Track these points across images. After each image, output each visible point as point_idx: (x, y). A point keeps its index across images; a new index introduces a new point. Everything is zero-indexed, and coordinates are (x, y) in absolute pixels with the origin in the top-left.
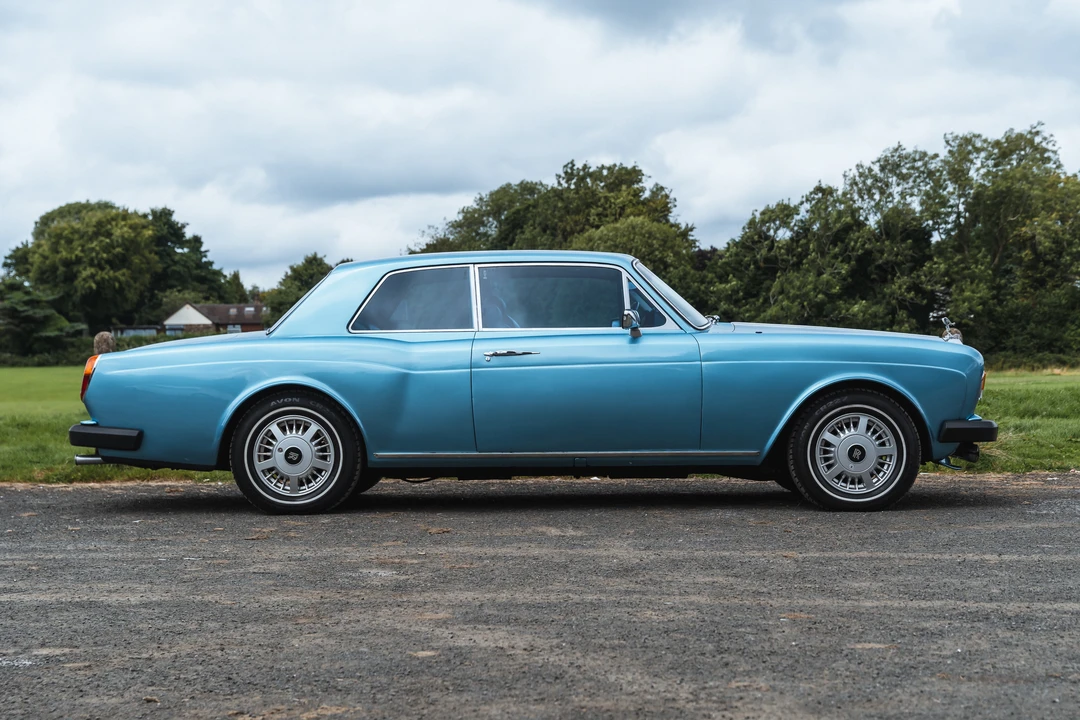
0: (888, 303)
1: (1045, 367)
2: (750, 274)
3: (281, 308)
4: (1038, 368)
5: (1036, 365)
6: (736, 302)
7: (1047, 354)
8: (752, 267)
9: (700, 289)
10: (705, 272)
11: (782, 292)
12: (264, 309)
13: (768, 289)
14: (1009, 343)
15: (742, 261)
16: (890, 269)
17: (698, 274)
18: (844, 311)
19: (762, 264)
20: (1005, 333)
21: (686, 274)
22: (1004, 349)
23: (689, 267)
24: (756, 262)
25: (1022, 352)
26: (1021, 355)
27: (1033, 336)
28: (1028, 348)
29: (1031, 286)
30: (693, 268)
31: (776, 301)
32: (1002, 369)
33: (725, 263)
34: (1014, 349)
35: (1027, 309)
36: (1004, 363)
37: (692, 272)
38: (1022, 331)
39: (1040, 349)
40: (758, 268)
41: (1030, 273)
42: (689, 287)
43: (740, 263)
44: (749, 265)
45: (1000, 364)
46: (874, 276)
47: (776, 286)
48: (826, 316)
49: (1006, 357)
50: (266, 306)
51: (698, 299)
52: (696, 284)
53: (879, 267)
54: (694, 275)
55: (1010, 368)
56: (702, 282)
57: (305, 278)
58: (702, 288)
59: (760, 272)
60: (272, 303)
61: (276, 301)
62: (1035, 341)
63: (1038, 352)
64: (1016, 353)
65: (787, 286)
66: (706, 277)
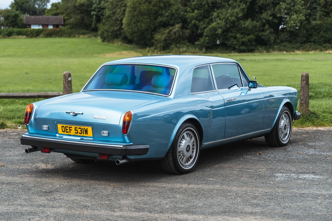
0: (262, 22)
1: (326, 50)
2: (206, 9)
3: (9, 18)
4: (324, 50)
5: (323, 49)
6: (199, 21)
7: (328, 45)
8: (206, 6)
9: (184, 15)
10: (187, 8)
11: (218, 16)
12: (2, 18)
13: (212, 15)
14: (312, 39)
15: (202, 3)
16: (264, 8)
17: (184, 8)
18: (243, 25)
19: (210, 5)
20: (311, 35)
21: (178, 9)
22: (310, 42)
23: (180, 5)
24: (208, 4)
25: (317, 43)
26: (317, 45)
27: (322, 37)
28: (320, 42)
29: (323, 15)
30: (182, 5)
31: (215, 21)
32: (308, 50)
33: (195, 4)
34: (314, 42)
35: (320, 25)
36: (310, 48)
37: (181, 7)
38: (318, 34)
39: (325, 42)
40: (209, 6)
41: (323, 9)
42: (180, 14)
43: (201, 4)
44: (205, 5)
45: (308, 48)
46: (257, 10)
47: (215, 14)
48: (236, 27)
49: (311, 45)
50: (2, 16)
51: (183, 19)
52: (182, 13)
53: (259, 6)
54: (182, 9)
55: (312, 50)
56: (186, 11)
57: (20, 4)
58: (185, 14)
59: (210, 8)
60: (5, 16)
61: (6, 15)
62: (323, 39)
63: (324, 43)
64: (315, 44)
65: (220, 15)
66: (187, 9)
